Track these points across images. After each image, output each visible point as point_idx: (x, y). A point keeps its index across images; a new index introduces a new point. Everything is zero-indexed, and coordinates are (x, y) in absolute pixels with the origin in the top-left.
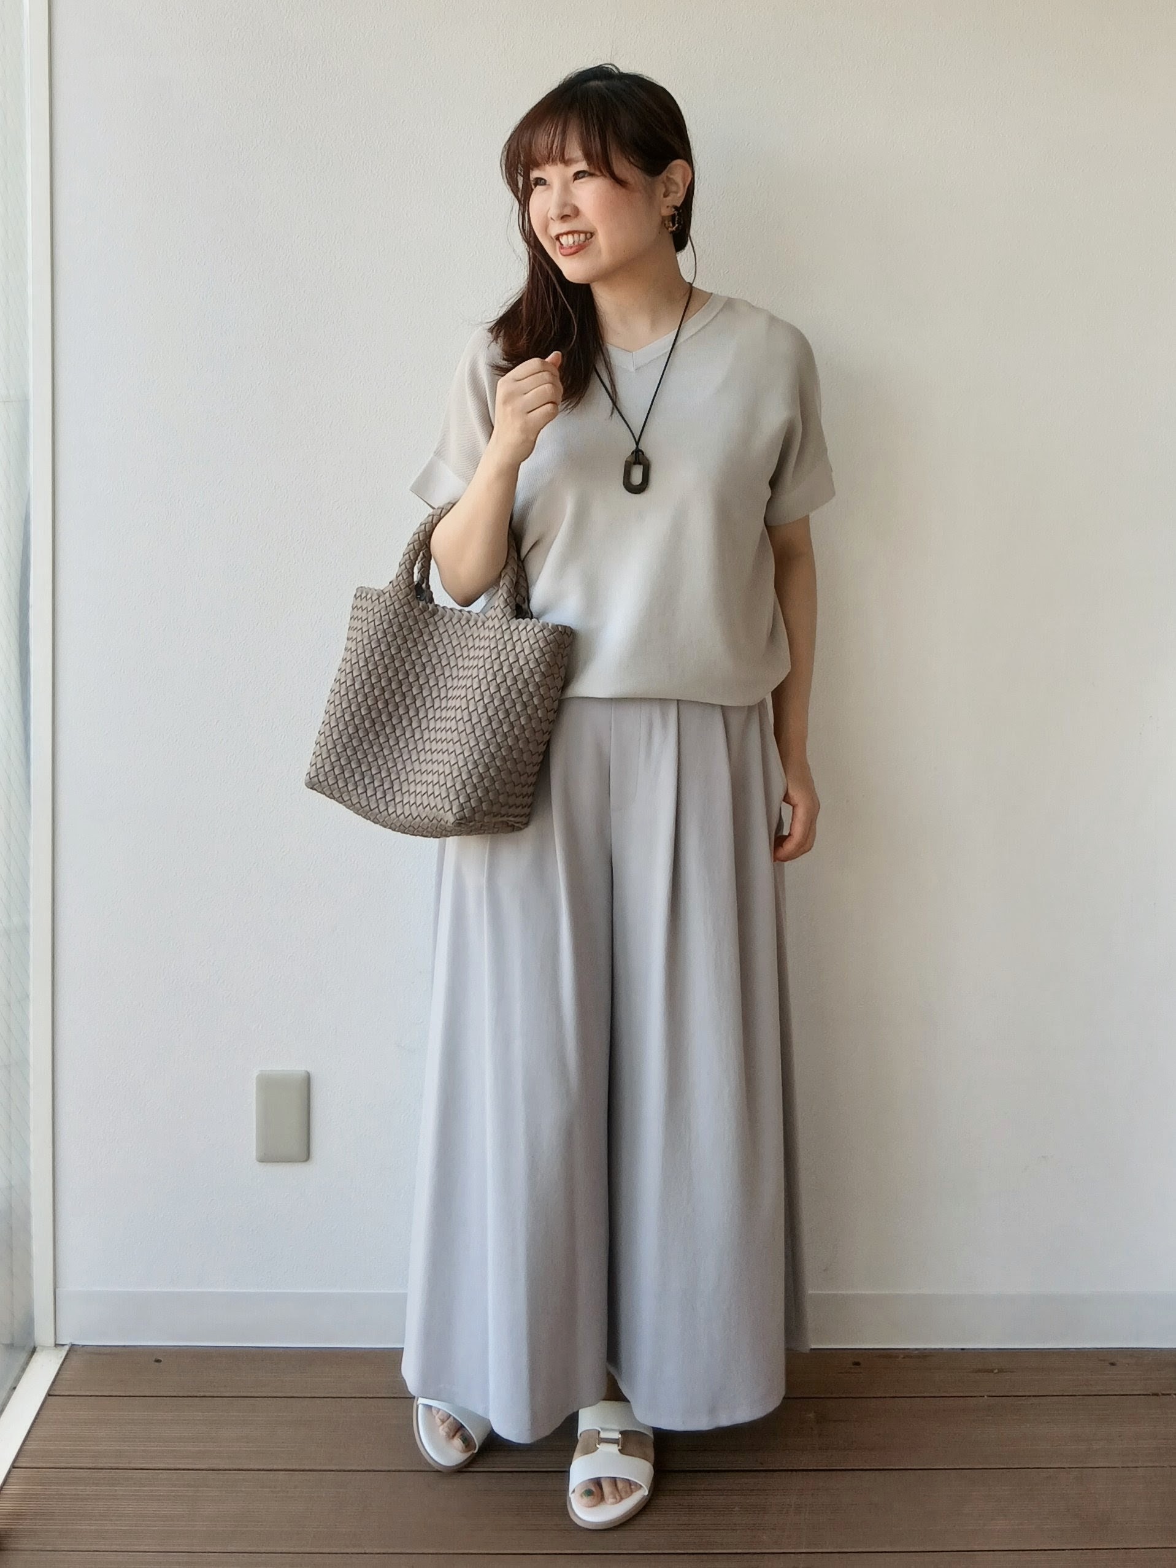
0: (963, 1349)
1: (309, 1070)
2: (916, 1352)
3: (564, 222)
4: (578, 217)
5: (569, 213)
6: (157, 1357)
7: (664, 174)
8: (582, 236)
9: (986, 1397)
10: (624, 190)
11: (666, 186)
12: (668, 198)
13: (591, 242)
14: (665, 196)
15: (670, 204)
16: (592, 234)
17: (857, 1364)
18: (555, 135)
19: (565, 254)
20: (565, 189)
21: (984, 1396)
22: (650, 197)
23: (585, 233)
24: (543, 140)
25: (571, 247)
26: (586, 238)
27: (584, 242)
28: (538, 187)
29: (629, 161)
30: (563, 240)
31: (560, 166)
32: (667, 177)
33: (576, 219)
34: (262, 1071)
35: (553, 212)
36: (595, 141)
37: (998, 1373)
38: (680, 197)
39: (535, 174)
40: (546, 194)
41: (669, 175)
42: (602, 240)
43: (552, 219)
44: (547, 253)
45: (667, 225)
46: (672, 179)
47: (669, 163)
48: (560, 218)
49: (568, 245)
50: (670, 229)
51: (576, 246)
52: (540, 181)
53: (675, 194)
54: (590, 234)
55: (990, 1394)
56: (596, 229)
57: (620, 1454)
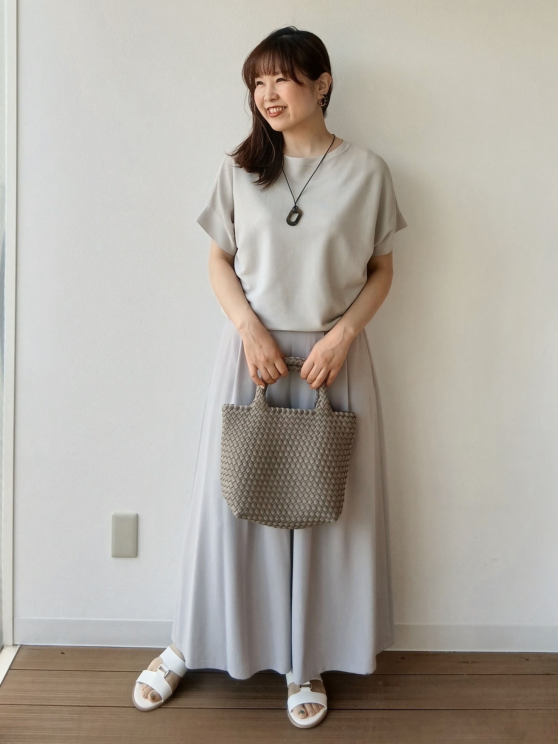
0: (454, 652)
1: (138, 513)
2: (432, 653)
3: (272, 102)
5: (275, 98)
6: (63, 651)
9: (465, 675)
10: (300, 87)
11: (320, 85)
12: (321, 91)
13: (285, 111)
14: (320, 90)
15: (322, 94)
16: (285, 107)
17: (403, 658)
18: (269, 62)
19: (271, 116)
20: (273, 87)
22: (313, 90)
23: (282, 107)
25: (275, 114)
26: (282, 110)
28: (259, 85)
29: (303, 74)
30: (272, 110)
31: (270, 76)
32: (320, 80)
33: (278, 100)
34: (115, 513)
35: (267, 98)
36: (287, 64)
37: (471, 663)
38: (326, 90)
39: (257, 80)
40: (263, 89)
41: (321, 80)
42: (290, 110)
44: (263, 117)
46: (323, 82)
47: (321, 74)
48: (270, 100)
49: (273, 112)
50: (321, 105)
51: (278, 113)
52: (259, 83)
53: (324, 89)
55: (467, 673)
56: (287, 104)
57: (311, 692)
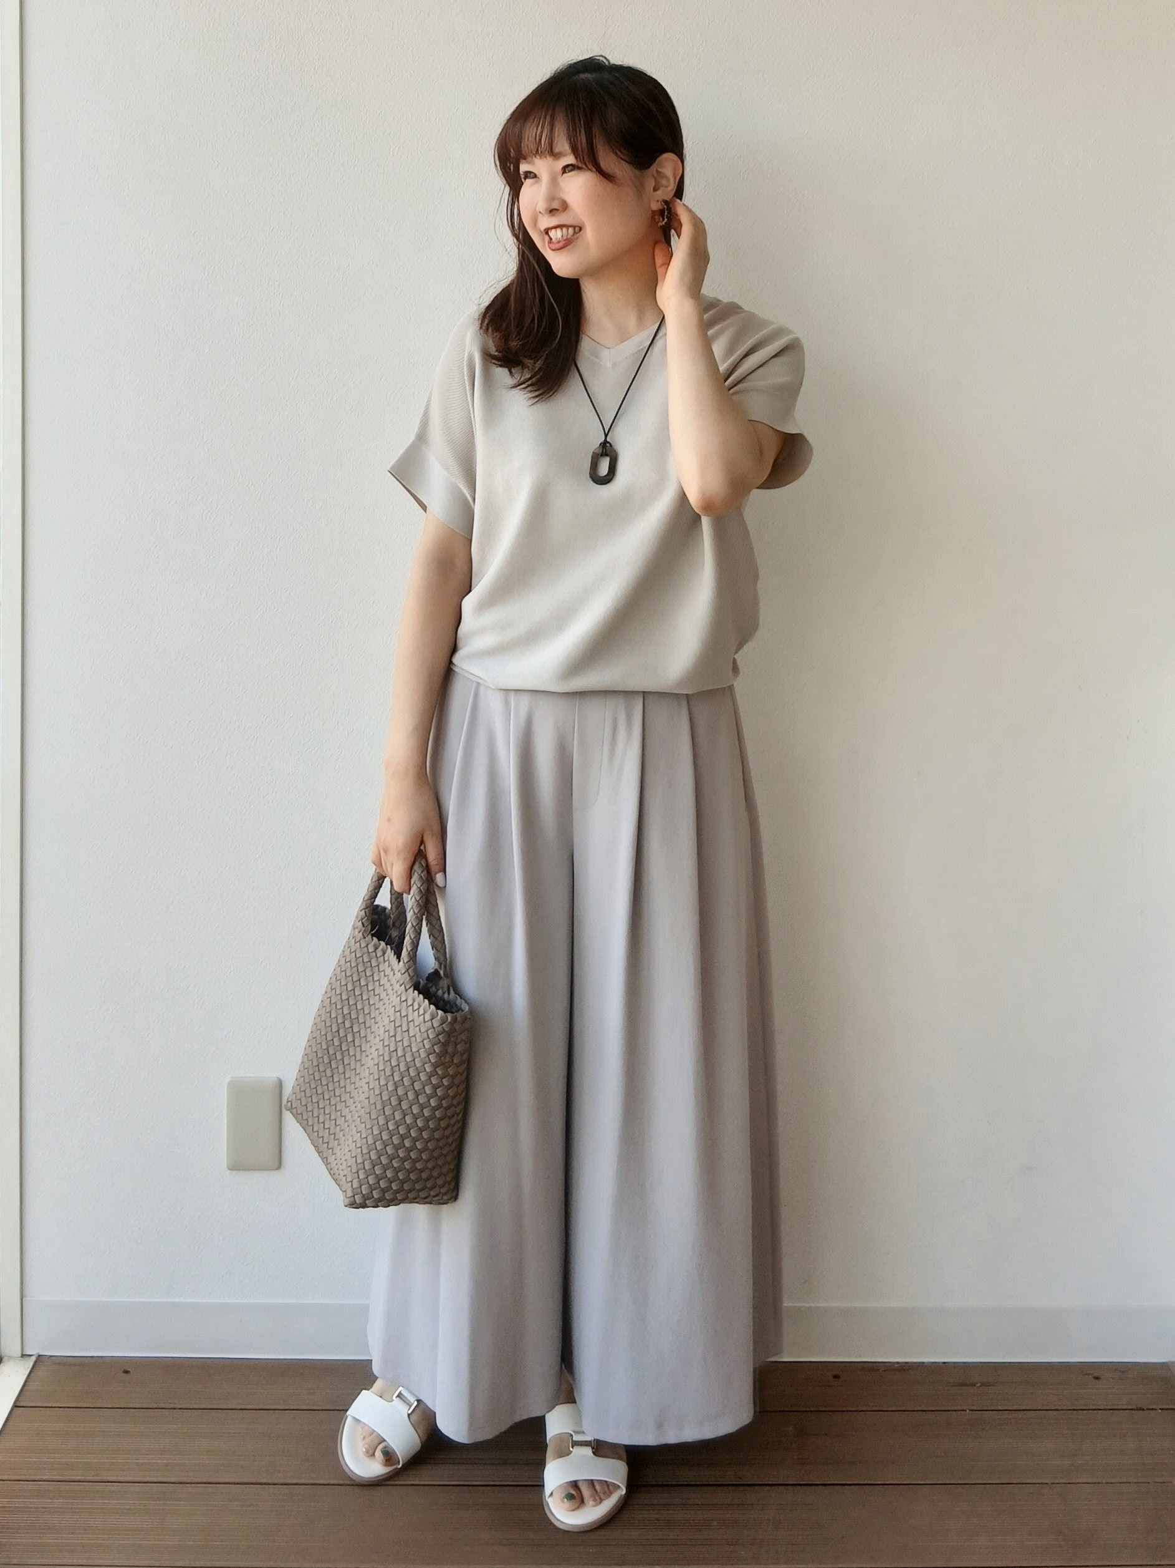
0: (944, 1363)
1: (281, 1077)
2: (897, 1365)
3: (554, 215)
4: (567, 211)
5: (556, 207)
6: (125, 1368)
7: (653, 168)
8: (571, 230)
9: (968, 1411)
10: (611, 184)
11: (655, 179)
12: (659, 192)
13: (577, 238)
14: (655, 190)
15: (660, 199)
16: (581, 229)
17: (836, 1377)
18: (543, 127)
19: (553, 248)
20: (554, 181)
21: (966, 1411)
22: (640, 191)
23: (574, 227)
24: (531, 133)
25: (559, 242)
26: (575, 233)
27: (573, 235)
28: (527, 180)
29: (616, 154)
30: (552, 233)
31: (550, 159)
32: (657, 171)
33: (565, 213)
34: (233, 1077)
35: (541, 206)
36: (580, 135)
37: (981, 1386)
38: (671, 191)
39: (524, 168)
40: (535, 188)
41: (658, 168)
42: (590, 233)
43: (540, 212)
44: (536, 246)
45: (657, 220)
46: (662, 173)
47: (658, 156)
48: (548, 212)
49: (556, 239)
50: (660, 224)
51: (564, 240)
52: (529, 175)
53: (665, 188)
54: (579, 229)
55: (972, 1408)
56: (584, 223)
57: (594, 1456)
